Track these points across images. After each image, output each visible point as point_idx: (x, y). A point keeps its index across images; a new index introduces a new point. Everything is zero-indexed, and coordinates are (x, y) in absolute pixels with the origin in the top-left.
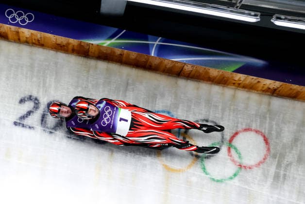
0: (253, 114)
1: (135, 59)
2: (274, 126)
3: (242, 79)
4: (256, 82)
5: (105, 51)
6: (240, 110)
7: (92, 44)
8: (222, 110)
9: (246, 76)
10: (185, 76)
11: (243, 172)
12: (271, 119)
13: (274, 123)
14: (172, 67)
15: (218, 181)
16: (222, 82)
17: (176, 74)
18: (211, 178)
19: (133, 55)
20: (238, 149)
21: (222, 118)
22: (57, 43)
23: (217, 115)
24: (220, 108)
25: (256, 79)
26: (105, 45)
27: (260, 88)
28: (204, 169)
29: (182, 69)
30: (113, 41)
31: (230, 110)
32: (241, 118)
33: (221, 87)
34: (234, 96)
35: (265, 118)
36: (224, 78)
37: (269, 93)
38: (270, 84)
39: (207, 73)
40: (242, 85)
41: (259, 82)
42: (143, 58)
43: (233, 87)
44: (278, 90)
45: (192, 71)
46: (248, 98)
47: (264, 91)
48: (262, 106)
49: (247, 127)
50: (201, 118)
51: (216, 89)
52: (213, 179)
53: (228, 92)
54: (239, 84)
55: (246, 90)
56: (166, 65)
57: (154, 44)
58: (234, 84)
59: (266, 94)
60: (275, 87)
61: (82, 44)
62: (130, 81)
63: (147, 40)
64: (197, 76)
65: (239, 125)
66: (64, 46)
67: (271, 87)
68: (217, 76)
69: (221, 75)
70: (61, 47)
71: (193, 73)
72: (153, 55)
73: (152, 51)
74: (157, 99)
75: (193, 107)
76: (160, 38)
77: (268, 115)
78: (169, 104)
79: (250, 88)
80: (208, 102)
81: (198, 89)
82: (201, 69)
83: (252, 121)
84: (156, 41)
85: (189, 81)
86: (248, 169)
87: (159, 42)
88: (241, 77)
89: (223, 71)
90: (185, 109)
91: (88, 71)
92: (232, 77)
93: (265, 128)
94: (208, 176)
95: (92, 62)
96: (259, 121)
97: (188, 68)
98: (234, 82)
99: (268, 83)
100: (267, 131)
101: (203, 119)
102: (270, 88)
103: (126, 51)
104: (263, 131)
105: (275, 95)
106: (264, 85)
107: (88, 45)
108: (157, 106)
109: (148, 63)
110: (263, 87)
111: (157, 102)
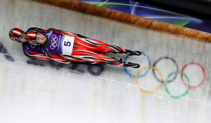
0: (195, 53)
1: (120, 16)
2: (207, 61)
3: (188, 31)
4: (197, 33)
5: (98, 10)
6: (187, 51)
7: (90, 4)
8: (176, 50)
9: (191, 29)
10: (153, 28)
11: (191, 91)
12: (206, 56)
13: (207, 58)
14: (145, 22)
15: (176, 97)
16: (176, 32)
17: (147, 27)
18: (171, 96)
19: (119, 13)
20: (187, 76)
21: (177, 56)
22: (63, 2)
23: (174, 54)
24: (175, 49)
25: (197, 31)
26: (99, 5)
27: (199, 37)
28: (167, 90)
29: (151, 24)
30: (105, 3)
31: (181, 50)
32: (188, 56)
33: (176, 36)
34: (183, 42)
35: (202, 55)
36: (177, 30)
37: (204, 40)
38: (205, 34)
39: (167, 26)
40: (188, 35)
41: (198, 33)
42: (125, 15)
43: (183, 36)
44: (209, 38)
45: (157, 25)
46: (192, 43)
47: (201, 39)
48: (200, 48)
49: (192, 62)
50: (163, 56)
51: (172, 37)
52: (173, 96)
53: (180, 39)
54: (187, 34)
55: (191, 38)
56: (141, 21)
57: (133, 6)
58: (183, 34)
59: (202, 41)
60: (208, 37)
61: (82, 4)
62: (116, 31)
63: (129, 4)
64: (160, 29)
65: (187, 60)
66: (68, 4)
67: (206, 36)
68: (173, 29)
69: (176, 28)
70: (65, 5)
71: (158, 27)
72: (132, 14)
73: (132, 11)
74: (135, 44)
75: (158, 49)
76: (137, 3)
77: (203, 54)
78: (142, 47)
79: (193, 36)
80: (168, 45)
81: (161, 37)
82: (164, 24)
83: (194, 58)
84: (134, 5)
85: (155, 31)
86: (194, 89)
87: (137, 5)
88: (188, 30)
89: (177, 26)
90: (153, 50)
91: (86, 23)
92: (183, 30)
93: (202, 62)
94: (170, 95)
95: (89, 17)
96: (198, 57)
97: (155, 23)
98: (183, 33)
99: (204, 34)
100: (203, 64)
101: (165, 57)
102: (204, 37)
103: (114, 10)
104: (201, 64)
105: (207, 41)
106: (201, 35)
107: (87, 4)
108: (134, 48)
109: (129, 19)
110: (201, 36)
111: (134, 46)
